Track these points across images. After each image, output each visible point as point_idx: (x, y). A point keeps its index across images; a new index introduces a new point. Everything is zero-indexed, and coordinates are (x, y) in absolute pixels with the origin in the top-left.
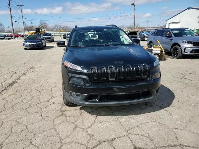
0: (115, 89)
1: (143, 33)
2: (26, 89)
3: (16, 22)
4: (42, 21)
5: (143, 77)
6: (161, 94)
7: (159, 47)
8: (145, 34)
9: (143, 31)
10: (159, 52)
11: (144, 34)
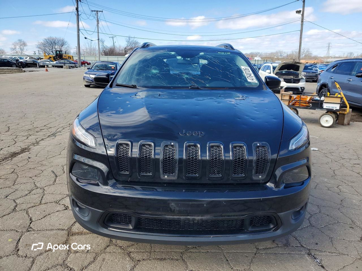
0: (173, 204)
1: (316, 67)
2: (34, 168)
3: (86, 38)
4: (131, 40)
5: (254, 178)
6: (320, 212)
7: (336, 97)
8: (319, 70)
9: (316, 64)
10: (337, 107)
11: (317, 70)
